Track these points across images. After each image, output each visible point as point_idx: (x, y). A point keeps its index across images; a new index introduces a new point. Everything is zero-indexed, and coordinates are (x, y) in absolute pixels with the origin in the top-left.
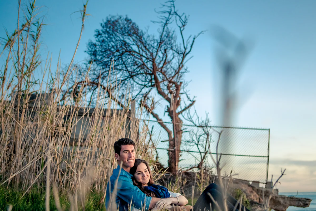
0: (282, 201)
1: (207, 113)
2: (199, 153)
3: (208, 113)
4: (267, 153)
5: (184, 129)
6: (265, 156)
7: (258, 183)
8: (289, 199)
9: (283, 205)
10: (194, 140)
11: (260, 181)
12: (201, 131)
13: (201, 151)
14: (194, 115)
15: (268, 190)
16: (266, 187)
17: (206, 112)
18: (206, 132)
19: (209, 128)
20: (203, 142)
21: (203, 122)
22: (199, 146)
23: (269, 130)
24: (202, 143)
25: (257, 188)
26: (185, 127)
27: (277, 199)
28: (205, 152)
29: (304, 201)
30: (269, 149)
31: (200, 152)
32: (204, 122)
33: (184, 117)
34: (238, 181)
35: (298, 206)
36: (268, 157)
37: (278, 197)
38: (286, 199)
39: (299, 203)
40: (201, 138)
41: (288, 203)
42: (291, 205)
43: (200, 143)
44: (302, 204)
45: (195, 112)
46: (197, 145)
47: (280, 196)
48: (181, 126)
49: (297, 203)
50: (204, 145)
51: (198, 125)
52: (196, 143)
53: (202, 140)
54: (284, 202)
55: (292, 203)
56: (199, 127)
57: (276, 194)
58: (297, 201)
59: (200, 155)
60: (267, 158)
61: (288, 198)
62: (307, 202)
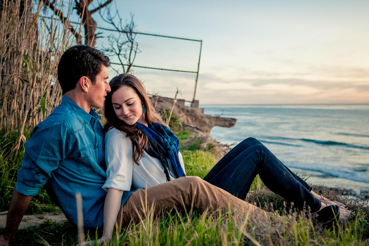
0: (207, 121)
1: (132, 15)
2: (121, 66)
3: (134, 15)
4: (197, 68)
5: (99, 33)
6: (194, 71)
7: (183, 101)
8: (215, 119)
9: (209, 125)
10: (114, 49)
11: (186, 100)
12: (124, 37)
13: (124, 63)
14: (115, 16)
15: (194, 109)
16: (191, 106)
17: (131, 13)
18: (130, 39)
19: (133, 35)
20: (126, 51)
21: (127, 26)
22: (120, 56)
23: (201, 41)
24: (124, 53)
25: (182, 107)
26: (101, 31)
27: (203, 119)
28: (129, 64)
29: (229, 121)
30: (199, 64)
31: (122, 64)
32: (129, 26)
33: (103, 17)
34: (161, 100)
35: (223, 126)
36: (198, 72)
37: (204, 116)
38: (212, 119)
39: (224, 123)
40: (124, 47)
41: (214, 122)
42: (216, 125)
43: (122, 52)
44: (228, 124)
45: (116, 11)
46: (118, 55)
47: (206, 116)
48: (95, 30)
49: (222, 123)
50: (128, 56)
51: (120, 30)
52: (116, 53)
53: (125, 50)
54: (209, 122)
55: (218, 123)
56: (122, 32)
57: (202, 113)
58: (223, 121)
59: (122, 68)
60: (196, 74)
61: (214, 117)
62: (233, 122)
